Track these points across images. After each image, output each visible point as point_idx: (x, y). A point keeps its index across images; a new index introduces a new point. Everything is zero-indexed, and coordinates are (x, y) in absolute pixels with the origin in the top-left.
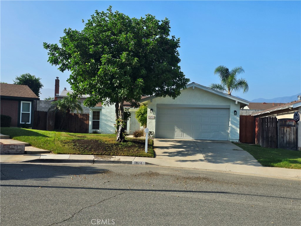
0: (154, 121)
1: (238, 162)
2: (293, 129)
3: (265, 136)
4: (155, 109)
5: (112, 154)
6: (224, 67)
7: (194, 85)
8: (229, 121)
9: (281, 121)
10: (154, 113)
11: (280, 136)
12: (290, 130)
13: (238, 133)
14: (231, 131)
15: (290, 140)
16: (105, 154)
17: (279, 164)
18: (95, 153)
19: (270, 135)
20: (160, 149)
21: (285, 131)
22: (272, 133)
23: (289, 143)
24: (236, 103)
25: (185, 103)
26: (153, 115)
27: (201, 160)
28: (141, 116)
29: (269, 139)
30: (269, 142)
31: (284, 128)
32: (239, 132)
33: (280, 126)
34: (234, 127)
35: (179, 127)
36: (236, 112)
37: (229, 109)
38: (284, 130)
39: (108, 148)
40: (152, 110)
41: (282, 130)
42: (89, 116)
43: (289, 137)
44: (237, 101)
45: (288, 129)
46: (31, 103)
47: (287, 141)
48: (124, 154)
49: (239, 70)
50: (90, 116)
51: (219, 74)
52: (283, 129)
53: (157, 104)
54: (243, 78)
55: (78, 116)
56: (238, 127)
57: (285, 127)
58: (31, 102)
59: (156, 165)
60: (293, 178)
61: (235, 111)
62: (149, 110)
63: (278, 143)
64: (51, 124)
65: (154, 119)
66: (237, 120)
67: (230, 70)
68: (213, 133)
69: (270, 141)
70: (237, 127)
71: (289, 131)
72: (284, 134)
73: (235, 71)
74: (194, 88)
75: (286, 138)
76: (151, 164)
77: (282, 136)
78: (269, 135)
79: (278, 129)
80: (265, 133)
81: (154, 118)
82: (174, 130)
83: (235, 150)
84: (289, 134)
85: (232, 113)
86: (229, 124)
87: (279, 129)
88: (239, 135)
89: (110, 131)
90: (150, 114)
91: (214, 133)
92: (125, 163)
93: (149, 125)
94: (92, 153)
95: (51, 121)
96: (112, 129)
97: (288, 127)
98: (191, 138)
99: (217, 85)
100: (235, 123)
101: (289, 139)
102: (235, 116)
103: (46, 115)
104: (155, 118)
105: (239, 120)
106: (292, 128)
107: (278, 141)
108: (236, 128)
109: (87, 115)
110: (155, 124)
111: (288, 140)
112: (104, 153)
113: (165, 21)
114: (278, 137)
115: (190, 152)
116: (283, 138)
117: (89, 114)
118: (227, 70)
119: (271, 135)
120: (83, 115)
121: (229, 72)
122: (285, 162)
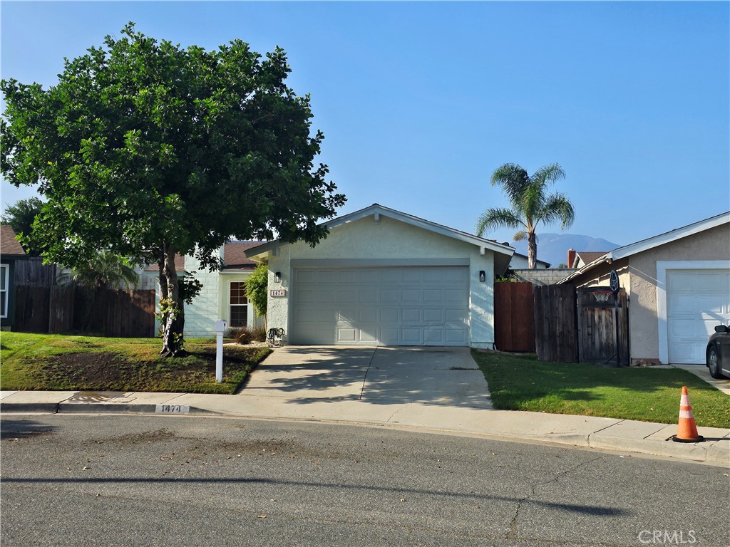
0: (284, 302)
1: (441, 400)
2: (617, 313)
3: (546, 333)
4: (287, 272)
5: (128, 387)
6: (515, 167)
7: (378, 211)
8: (468, 296)
9: (585, 293)
10: (285, 281)
11: (583, 331)
12: (608, 317)
13: (489, 326)
14: (473, 322)
15: (610, 341)
16: (111, 387)
17: (534, 402)
18: (85, 387)
19: (558, 329)
20: (269, 373)
21: (596, 318)
22: (563, 325)
23: (606, 348)
24: (482, 251)
25: (361, 255)
26: (283, 288)
27: (354, 397)
28: (258, 292)
29: (558, 339)
30: (558, 348)
31: (594, 310)
32: (492, 324)
33: (583, 305)
34: (479, 310)
35: (346, 315)
36: (484, 275)
37: (468, 266)
38: (593, 316)
39: (124, 374)
40: (278, 274)
41: (590, 317)
42: (155, 295)
43: (607, 333)
44: (483, 246)
45: (603, 313)
46: (7, 267)
47: (601, 343)
48: (158, 387)
49: (552, 172)
50: (157, 294)
51: (504, 184)
52: (590, 313)
53: (293, 261)
54: (561, 192)
55: (129, 294)
56: (490, 312)
57: (596, 309)
58: (8, 265)
59: (215, 413)
60: (538, 437)
61: (482, 272)
62: (271, 275)
63: (580, 349)
64: (58, 317)
65: (285, 296)
66: (488, 296)
67: (530, 174)
68: (431, 327)
69: (560, 345)
70: (487, 310)
71: (606, 319)
72: (593, 325)
73: (543, 176)
74: (377, 218)
75: (600, 335)
76: (203, 411)
77: (590, 331)
78: (556, 331)
79: (579, 313)
80: (546, 326)
81: (283, 295)
82: (334, 323)
83: (456, 369)
84: (607, 326)
85: (474, 278)
86: (468, 306)
87: (581, 315)
88: (493, 332)
89: (205, 331)
90: (274, 285)
91: (434, 327)
92: (139, 411)
93: (273, 313)
94: (78, 385)
95: (61, 311)
96: (209, 325)
97: (604, 309)
98: (378, 343)
99: (502, 210)
100: (482, 301)
101: (608, 337)
102: (484, 285)
103: (49, 295)
104: (288, 294)
105: (492, 295)
106: (614, 310)
107: (580, 344)
108: (486, 314)
109: (151, 293)
110: (287, 309)
111: (604, 341)
112: (107, 385)
113: (274, 54)
114: (580, 333)
115: (341, 377)
116: (591, 335)
117: (155, 291)
118: (524, 173)
119: (561, 330)
120: (141, 292)
121: (528, 177)
122: (554, 398)
